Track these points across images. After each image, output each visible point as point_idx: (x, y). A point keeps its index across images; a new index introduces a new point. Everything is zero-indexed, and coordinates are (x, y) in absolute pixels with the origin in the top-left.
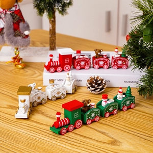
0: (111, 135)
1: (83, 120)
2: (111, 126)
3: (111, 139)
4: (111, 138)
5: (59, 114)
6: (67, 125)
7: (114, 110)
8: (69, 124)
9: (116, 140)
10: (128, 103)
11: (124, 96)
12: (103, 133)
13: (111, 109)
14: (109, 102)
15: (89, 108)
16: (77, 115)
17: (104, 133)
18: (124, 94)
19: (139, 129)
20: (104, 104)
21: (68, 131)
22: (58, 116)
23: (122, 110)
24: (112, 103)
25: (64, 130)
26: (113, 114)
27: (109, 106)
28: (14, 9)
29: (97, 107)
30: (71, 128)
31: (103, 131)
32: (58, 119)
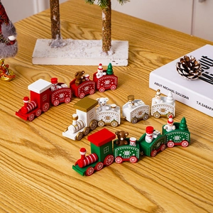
0: (153, 198)
2: (155, 181)
3: (152, 205)
4: (153, 202)
6: (94, 162)
9: (158, 207)
12: (143, 193)
13: (158, 145)
17: (145, 193)
19: (192, 189)
22: (83, 153)
25: (91, 171)
31: (144, 189)
32: (83, 157)
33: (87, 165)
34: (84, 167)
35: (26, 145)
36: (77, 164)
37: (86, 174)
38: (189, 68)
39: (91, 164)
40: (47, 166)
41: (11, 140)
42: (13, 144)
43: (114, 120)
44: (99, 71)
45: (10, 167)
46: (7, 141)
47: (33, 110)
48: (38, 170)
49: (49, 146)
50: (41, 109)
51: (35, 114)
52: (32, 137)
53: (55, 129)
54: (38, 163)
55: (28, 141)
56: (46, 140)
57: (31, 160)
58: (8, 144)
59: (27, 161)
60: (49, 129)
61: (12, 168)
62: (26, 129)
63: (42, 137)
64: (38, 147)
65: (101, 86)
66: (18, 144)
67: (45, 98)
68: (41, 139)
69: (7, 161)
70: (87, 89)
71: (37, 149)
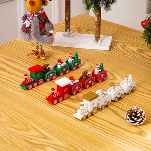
1: (44, 79)
5: (26, 75)
6: (32, 83)
7: (66, 70)
8: (34, 82)
10: (76, 64)
11: (73, 60)
13: (64, 70)
14: (63, 65)
15: (48, 70)
16: (39, 75)
18: (73, 58)
20: (59, 66)
21: (33, 87)
22: (26, 77)
23: (73, 70)
24: (65, 65)
25: (30, 87)
26: (66, 74)
27: (62, 68)
28: (40, 12)
29: (54, 69)
30: (35, 84)
32: (26, 79)
33: (28, 84)
34: (26, 85)
36: (22, 84)
37: (27, 89)
38: (133, 117)
39: (30, 83)
44: (96, 69)
47: (57, 97)
50: (63, 97)
51: (58, 100)
65: (99, 79)
67: (66, 90)
70: (90, 82)
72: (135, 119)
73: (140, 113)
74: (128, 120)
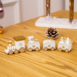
35: (49, 64)
38: (50, 33)
40: (62, 73)
41: (40, 62)
42: (42, 64)
43: (37, 48)
45: (41, 73)
46: (38, 62)
48: (57, 75)
49: (61, 65)
52: (52, 61)
53: (63, 57)
54: (57, 72)
55: (49, 62)
56: (59, 62)
57: (53, 71)
58: (39, 63)
59: (51, 71)
60: (60, 57)
61: (43, 74)
62: (47, 57)
63: (57, 61)
64: (56, 65)
66: (44, 63)
68: (56, 61)
69: (39, 71)
71: (55, 65)
72: (51, 34)
73: (55, 31)
74: (47, 33)
